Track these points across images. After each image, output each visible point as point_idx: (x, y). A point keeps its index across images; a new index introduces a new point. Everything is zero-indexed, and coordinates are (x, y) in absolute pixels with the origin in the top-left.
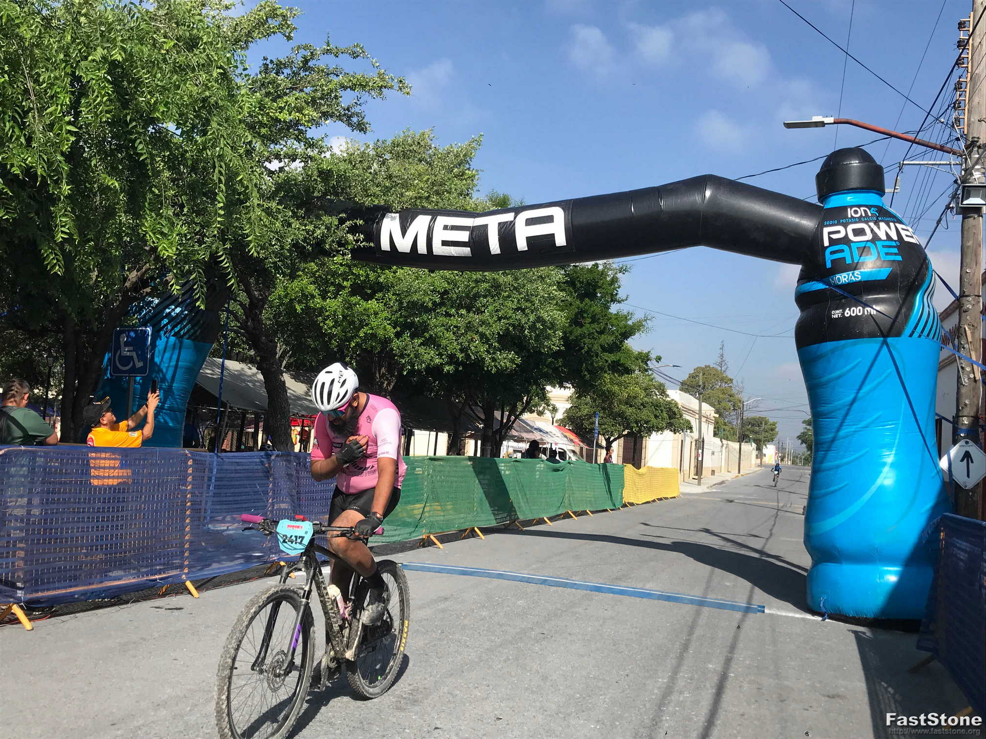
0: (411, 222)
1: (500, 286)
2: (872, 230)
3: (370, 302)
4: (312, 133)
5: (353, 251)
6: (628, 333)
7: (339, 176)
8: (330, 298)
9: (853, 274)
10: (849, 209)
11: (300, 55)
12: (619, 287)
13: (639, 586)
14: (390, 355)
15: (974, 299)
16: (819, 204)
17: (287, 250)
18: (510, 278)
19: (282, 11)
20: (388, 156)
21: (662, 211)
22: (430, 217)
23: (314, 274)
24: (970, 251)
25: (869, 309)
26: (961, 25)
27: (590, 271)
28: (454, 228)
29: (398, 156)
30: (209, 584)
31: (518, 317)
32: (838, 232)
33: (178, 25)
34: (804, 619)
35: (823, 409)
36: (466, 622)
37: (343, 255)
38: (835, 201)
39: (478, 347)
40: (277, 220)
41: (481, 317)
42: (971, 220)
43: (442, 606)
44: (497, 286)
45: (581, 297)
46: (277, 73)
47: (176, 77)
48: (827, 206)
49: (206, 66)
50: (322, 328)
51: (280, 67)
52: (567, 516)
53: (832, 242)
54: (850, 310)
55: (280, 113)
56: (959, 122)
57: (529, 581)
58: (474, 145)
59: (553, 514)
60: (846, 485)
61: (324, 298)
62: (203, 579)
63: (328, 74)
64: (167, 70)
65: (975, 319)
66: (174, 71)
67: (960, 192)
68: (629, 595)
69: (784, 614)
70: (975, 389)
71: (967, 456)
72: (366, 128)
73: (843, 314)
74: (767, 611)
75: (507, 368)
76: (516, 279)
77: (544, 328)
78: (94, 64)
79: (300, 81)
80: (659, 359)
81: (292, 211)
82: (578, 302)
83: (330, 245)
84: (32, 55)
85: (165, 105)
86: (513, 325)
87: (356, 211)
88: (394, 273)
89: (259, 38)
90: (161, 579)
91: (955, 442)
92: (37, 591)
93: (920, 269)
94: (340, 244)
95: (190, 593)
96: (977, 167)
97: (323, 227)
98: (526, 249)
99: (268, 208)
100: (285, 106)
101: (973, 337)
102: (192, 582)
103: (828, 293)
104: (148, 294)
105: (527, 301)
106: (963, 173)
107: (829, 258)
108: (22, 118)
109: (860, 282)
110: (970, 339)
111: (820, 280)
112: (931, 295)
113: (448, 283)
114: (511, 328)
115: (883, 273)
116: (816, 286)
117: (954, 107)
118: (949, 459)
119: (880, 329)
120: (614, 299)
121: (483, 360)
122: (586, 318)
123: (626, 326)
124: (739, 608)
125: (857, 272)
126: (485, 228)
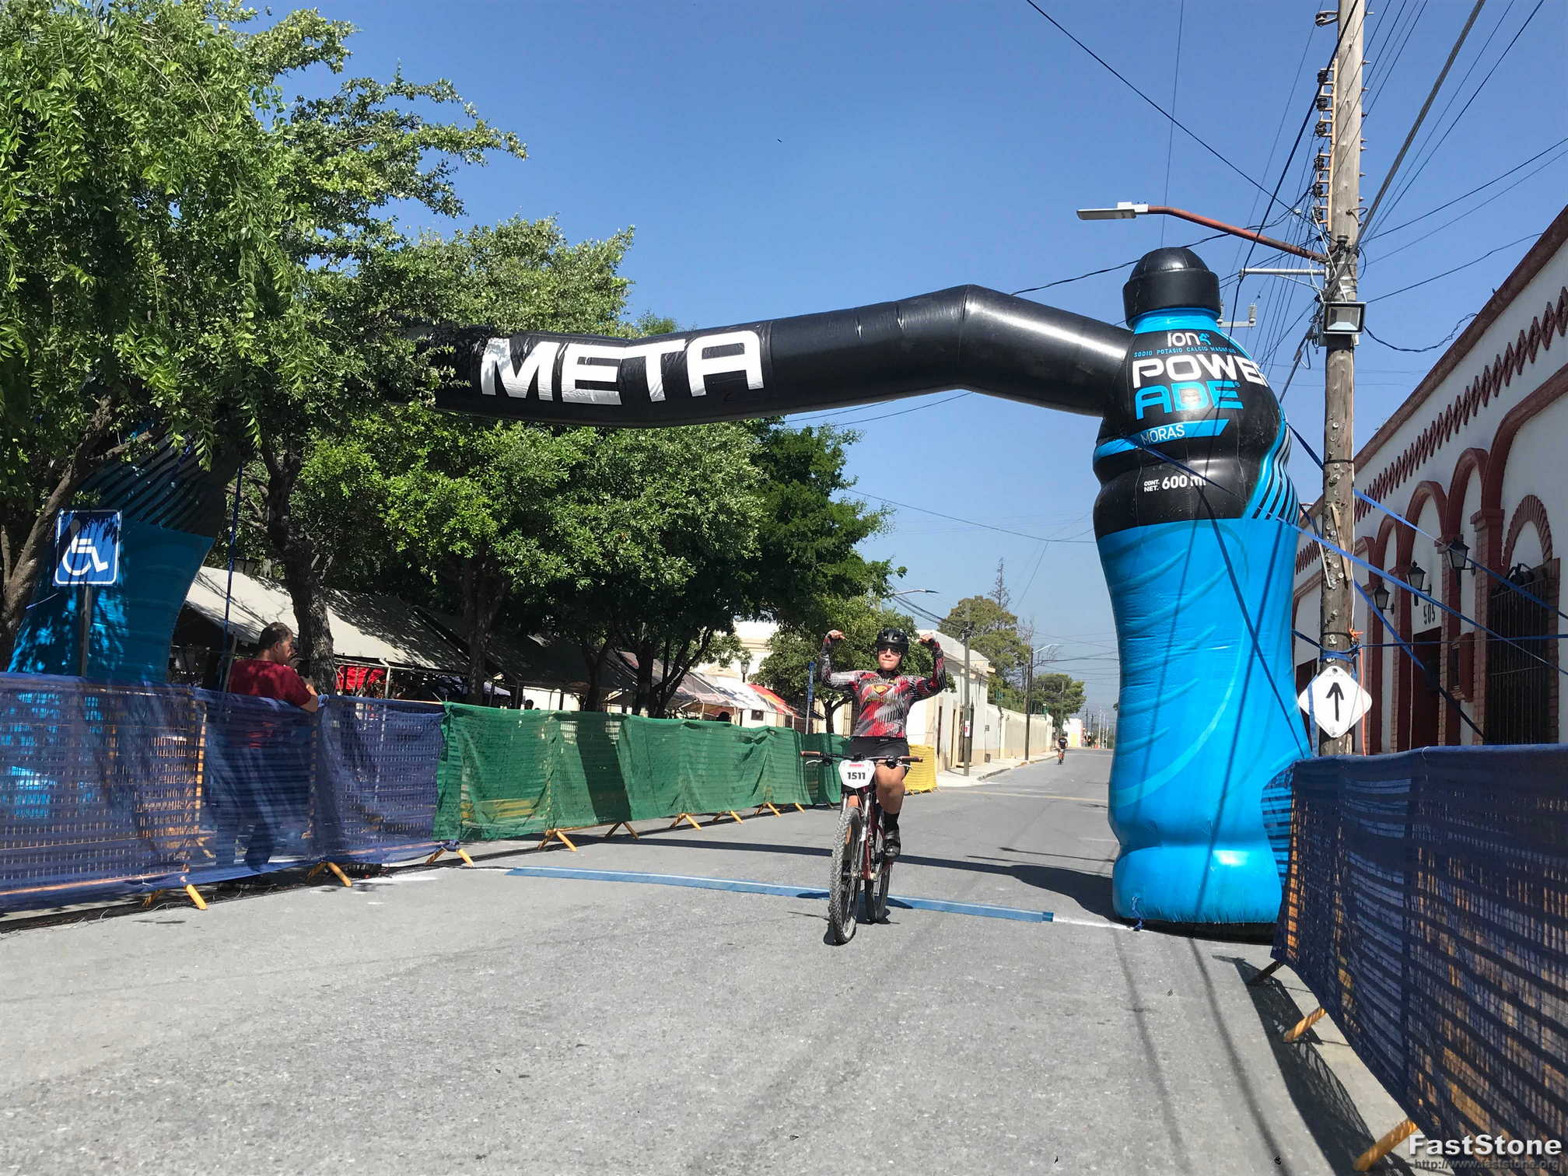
0: (529, 353)
1: (663, 457)
3: (459, 480)
4: (376, 213)
5: (437, 393)
6: (857, 532)
7: (418, 279)
8: (396, 474)
9: (1174, 427)
10: (1169, 335)
11: (354, 95)
12: (844, 464)
14: (492, 562)
15: (1343, 467)
16: (1127, 327)
17: (337, 389)
19: (326, 27)
21: (900, 336)
22: (556, 345)
23: (368, 438)
24: (1337, 396)
25: (1194, 477)
26: (1323, 77)
27: (800, 435)
28: (593, 361)
29: (507, 253)
31: (690, 505)
32: (1154, 367)
34: (1108, 930)
35: (1133, 624)
36: (616, 932)
37: (425, 397)
38: (1149, 325)
39: (630, 551)
41: (634, 504)
42: (1338, 353)
43: (580, 915)
44: (658, 458)
45: (787, 479)
48: (1138, 331)
50: (382, 520)
51: (323, 111)
53: (1146, 382)
54: (1169, 480)
55: (328, 179)
56: (1321, 213)
57: (708, 886)
58: (621, 243)
60: (1166, 732)
61: (388, 477)
63: (398, 126)
65: (1346, 493)
67: (1323, 313)
69: (1080, 923)
70: (1347, 595)
71: (1336, 689)
72: (457, 209)
73: (1160, 486)
74: (1054, 919)
75: (675, 583)
76: (687, 446)
77: (731, 523)
78: (56, 94)
80: (902, 572)
82: (782, 486)
83: (403, 383)
85: (164, 162)
86: (680, 516)
87: (445, 332)
88: (497, 435)
89: (291, 67)
90: (147, 881)
93: (1270, 421)
94: (418, 382)
95: (193, 903)
96: (1344, 278)
97: (393, 356)
98: (704, 393)
100: (335, 169)
101: (1343, 520)
102: (194, 886)
103: (1139, 455)
105: (706, 480)
106: (1327, 286)
107: (1140, 405)
109: (1183, 439)
110: (1338, 524)
111: (1128, 437)
112: (1285, 459)
113: (584, 453)
114: (680, 522)
115: (1216, 428)
116: (1122, 445)
117: (1314, 193)
118: (1311, 696)
119: (1209, 508)
120: (835, 482)
121: (637, 570)
122: (795, 510)
123: (853, 523)
124: (1016, 916)
125: (1179, 425)
126: (641, 362)
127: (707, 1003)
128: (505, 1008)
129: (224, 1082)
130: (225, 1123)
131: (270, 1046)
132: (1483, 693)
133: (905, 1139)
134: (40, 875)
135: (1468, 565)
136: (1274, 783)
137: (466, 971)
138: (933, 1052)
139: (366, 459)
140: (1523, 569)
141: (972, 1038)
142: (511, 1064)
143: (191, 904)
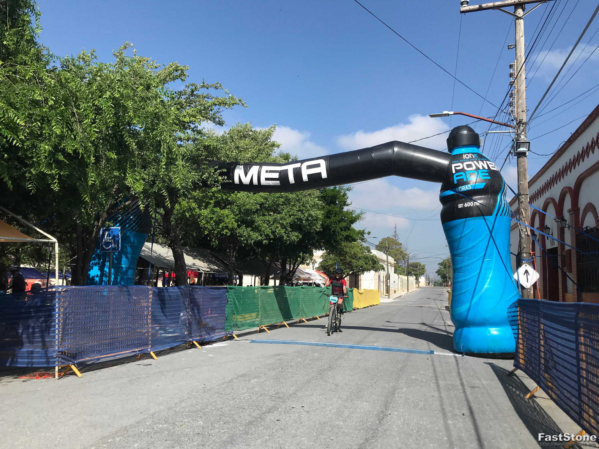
0: (249, 169)
1: (289, 200)
2: (475, 165)
3: (224, 210)
5: (221, 184)
6: (353, 221)
8: (203, 209)
9: (468, 186)
10: (464, 155)
11: (190, 89)
12: (347, 198)
13: (371, 345)
14: (236, 236)
15: (525, 196)
16: (449, 153)
18: (294, 196)
19: (181, 68)
21: (373, 159)
22: (259, 167)
23: (195, 197)
24: (522, 173)
25: (475, 203)
26: (511, 66)
27: (333, 190)
28: (271, 172)
31: (299, 215)
32: (459, 166)
34: (453, 356)
35: (457, 252)
36: (292, 364)
37: (217, 187)
38: (456, 152)
39: (280, 231)
41: (280, 215)
42: (521, 158)
43: (279, 358)
45: (329, 204)
47: (142, 103)
48: (453, 154)
50: (200, 224)
52: (326, 315)
53: (457, 171)
54: (467, 204)
55: (185, 118)
56: (513, 112)
57: (317, 345)
58: (272, 129)
59: (320, 314)
60: (470, 289)
61: (200, 210)
62: (157, 352)
64: (138, 100)
65: (526, 206)
67: (515, 145)
68: (367, 349)
69: (443, 354)
70: (528, 239)
71: (526, 272)
72: (223, 124)
73: (464, 206)
74: (435, 353)
75: (295, 241)
76: (297, 196)
77: (312, 220)
78: (105, 99)
80: (369, 233)
82: (328, 206)
83: (210, 182)
84: (76, 96)
86: (297, 218)
87: (222, 165)
88: (236, 195)
89: (170, 81)
90: (138, 351)
91: (520, 266)
92: (82, 358)
93: (499, 182)
94: (215, 182)
96: (523, 133)
97: (207, 174)
98: (308, 180)
101: (526, 214)
102: (154, 352)
103: (456, 196)
105: (303, 206)
106: (516, 136)
107: (455, 179)
108: (70, 126)
109: (471, 190)
110: (524, 216)
111: (452, 189)
112: (505, 195)
113: (263, 199)
114: (296, 220)
115: (481, 186)
116: (450, 193)
117: (510, 105)
118: (518, 275)
119: (481, 212)
120: (345, 204)
121: (283, 237)
122: (332, 214)
123: (352, 217)
124: (421, 353)
125: (469, 185)
126: (286, 171)
127: (330, 390)
128: (265, 394)
129: (182, 425)
130: (187, 441)
131: (193, 411)
132: (575, 270)
133: (411, 441)
134: (106, 351)
135: (567, 226)
136: (511, 307)
137: (248, 380)
138: (409, 406)
139: (194, 205)
140: (588, 228)
141: (421, 401)
142: (272, 416)
143: (152, 357)
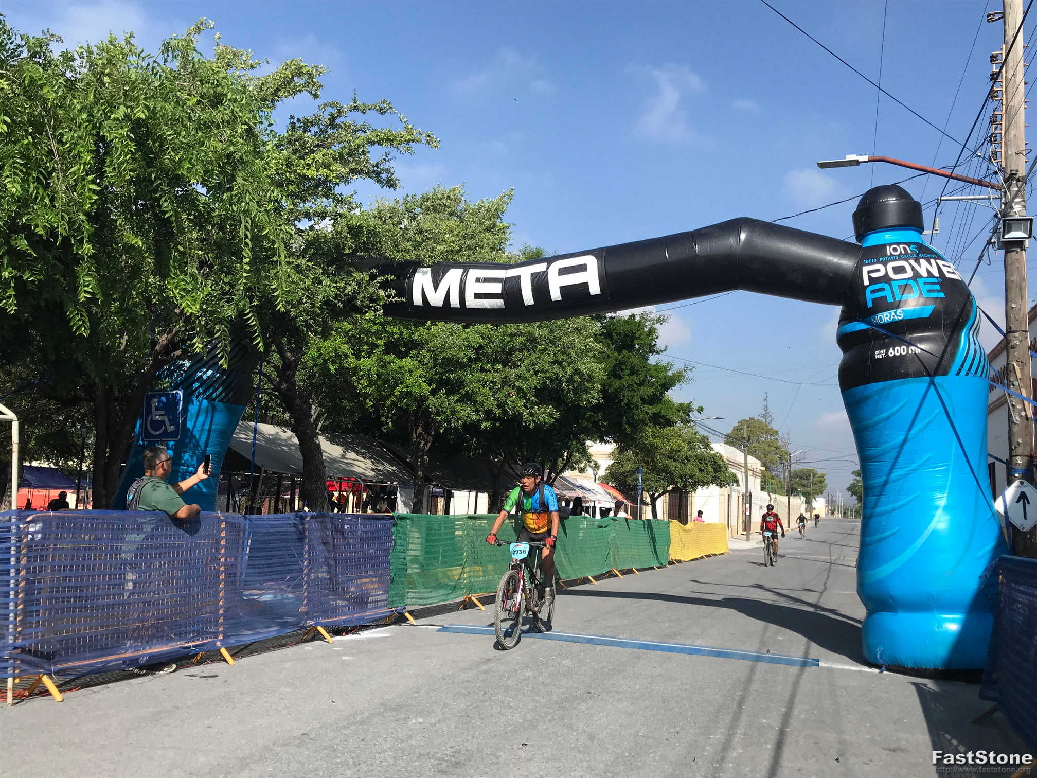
0: (443, 276)
1: (536, 340)
2: (913, 268)
3: (404, 360)
4: (341, 190)
5: (385, 307)
6: (668, 384)
7: (369, 232)
8: (364, 357)
9: (895, 313)
10: (888, 247)
11: (326, 113)
12: (657, 337)
13: (689, 643)
14: (427, 413)
15: (1020, 334)
16: (858, 244)
17: (318, 307)
18: (545, 331)
19: (307, 69)
20: (418, 210)
21: (696, 256)
22: (461, 271)
23: (347, 333)
24: (1014, 285)
25: (913, 348)
26: (993, 58)
27: (627, 322)
28: (487, 280)
29: (427, 210)
30: (244, 652)
31: (554, 371)
32: (878, 270)
33: (202, 84)
34: (860, 672)
35: (871, 452)
36: (509, 682)
37: (376, 310)
38: (873, 240)
39: (515, 403)
40: (307, 278)
41: (517, 371)
42: (1014, 254)
43: (485, 667)
44: (532, 340)
45: (620, 352)
46: (304, 132)
47: (200, 134)
48: (865, 245)
49: (231, 122)
50: (356, 388)
51: (307, 125)
52: (610, 575)
53: (873, 281)
54: (893, 350)
55: (308, 169)
56: (996, 155)
57: (574, 640)
58: (505, 199)
59: (598, 573)
60: (898, 531)
61: (358, 358)
62: (238, 646)
63: (356, 131)
64: (192, 127)
65: (1024, 354)
66: (198, 129)
67: (1000, 226)
68: (678, 652)
69: (840, 667)
70: (1027, 427)
71: (1023, 497)
72: (395, 184)
73: (887, 354)
74: (821, 664)
75: (545, 423)
76: (552, 332)
77: (582, 381)
78: (118, 122)
79: (328, 138)
80: (700, 410)
81: (323, 268)
82: (616, 354)
83: (362, 301)
84: (56, 115)
85: (190, 162)
86: (550, 379)
87: (387, 266)
88: (428, 329)
89: (286, 97)
90: (194, 646)
91: (1009, 483)
92: (68, 661)
93: (965, 305)
94: (372, 300)
95: (225, 660)
96: (1017, 200)
97: (354, 284)
98: (560, 299)
99: (298, 266)
100: (312, 162)
101: (1022, 373)
102: (227, 649)
103: (871, 333)
104: (179, 358)
105: (563, 353)
106: (1003, 206)
107: (869, 297)
108: (46, 179)
109: (902, 320)
110: (1019, 376)
111: (862, 320)
112: (977, 331)
113: (483, 338)
114: (548, 382)
115: (927, 311)
116: (858, 326)
117: (990, 141)
118: (1004, 501)
119: (926, 368)
120: (652, 350)
121: (521, 415)
122: (624, 370)
123: (666, 378)
124: (793, 662)
125: (899, 311)
126: (519, 277)
128: (428, 754)
137: (404, 720)
139: (345, 348)
143: (222, 660)
